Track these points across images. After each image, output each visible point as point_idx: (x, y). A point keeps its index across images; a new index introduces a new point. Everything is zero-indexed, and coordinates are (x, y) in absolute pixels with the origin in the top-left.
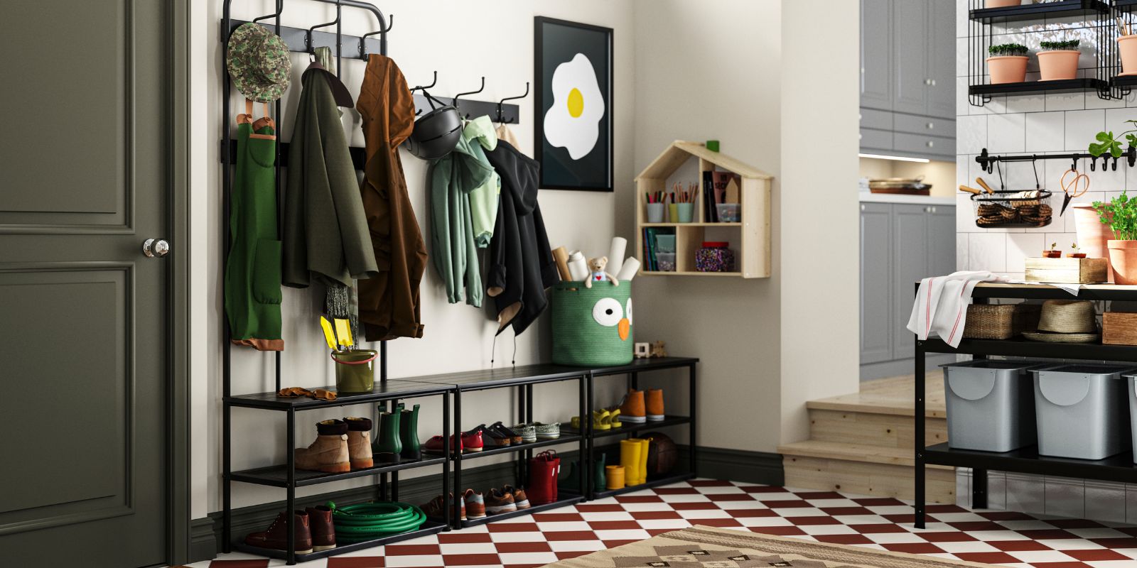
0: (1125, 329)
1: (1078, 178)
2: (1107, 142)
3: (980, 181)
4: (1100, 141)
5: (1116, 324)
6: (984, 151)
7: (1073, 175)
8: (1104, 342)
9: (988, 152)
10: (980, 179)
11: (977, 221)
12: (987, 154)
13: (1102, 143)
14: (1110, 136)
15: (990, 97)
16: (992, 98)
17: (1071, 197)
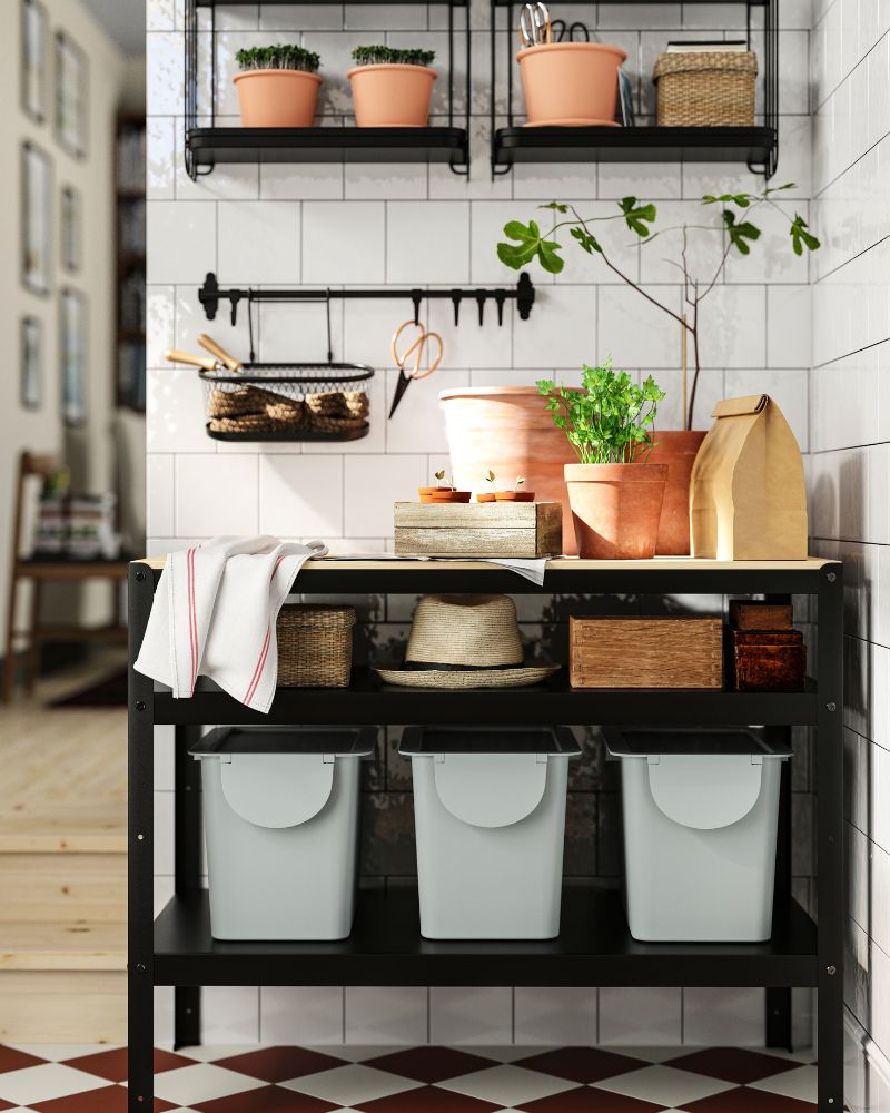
0: (622, 653)
1: (423, 339)
2: (528, 242)
3: (208, 342)
4: (515, 238)
5: (603, 643)
6: (211, 278)
7: (414, 333)
8: (575, 683)
9: (220, 280)
10: (206, 337)
11: (208, 425)
12: (216, 285)
13: (518, 243)
14: (533, 230)
15: (212, 163)
16: (217, 166)
17: (411, 377)
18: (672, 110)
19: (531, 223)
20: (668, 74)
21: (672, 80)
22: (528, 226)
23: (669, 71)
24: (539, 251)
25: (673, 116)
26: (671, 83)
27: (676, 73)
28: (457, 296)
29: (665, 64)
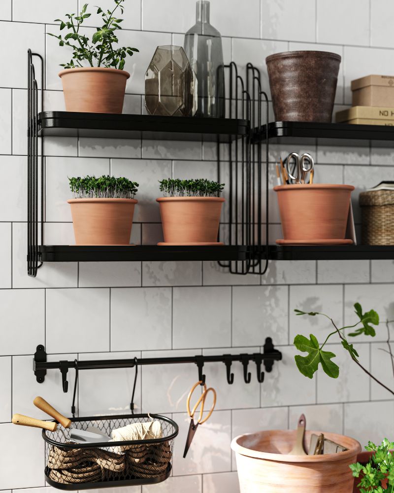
1: (206, 393)
2: (312, 353)
3: (42, 404)
6: (41, 350)
9: (49, 352)
10: (40, 399)
12: (45, 355)
13: (306, 354)
14: (314, 342)
17: (198, 424)
18: (387, 231)
19: (311, 336)
20: (385, 205)
21: (388, 209)
22: (309, 339)
23: (386, 203)
24: (321, 360)
25: (388, 235)
26: (387, 212)
27: (390, 205)
28: (227, 360)
29: (384, 199)
